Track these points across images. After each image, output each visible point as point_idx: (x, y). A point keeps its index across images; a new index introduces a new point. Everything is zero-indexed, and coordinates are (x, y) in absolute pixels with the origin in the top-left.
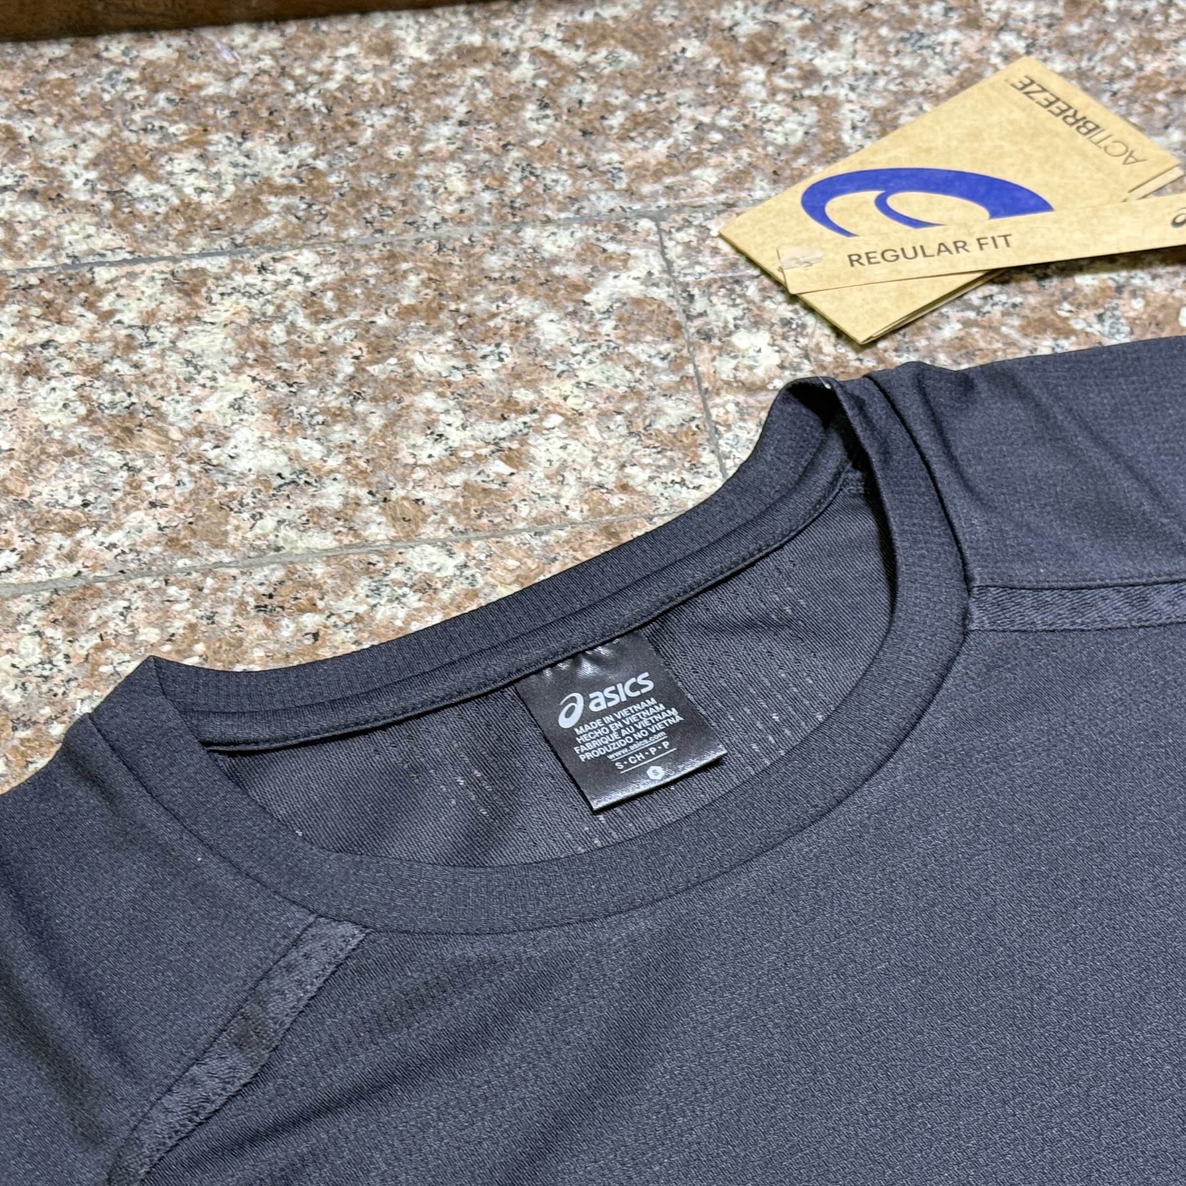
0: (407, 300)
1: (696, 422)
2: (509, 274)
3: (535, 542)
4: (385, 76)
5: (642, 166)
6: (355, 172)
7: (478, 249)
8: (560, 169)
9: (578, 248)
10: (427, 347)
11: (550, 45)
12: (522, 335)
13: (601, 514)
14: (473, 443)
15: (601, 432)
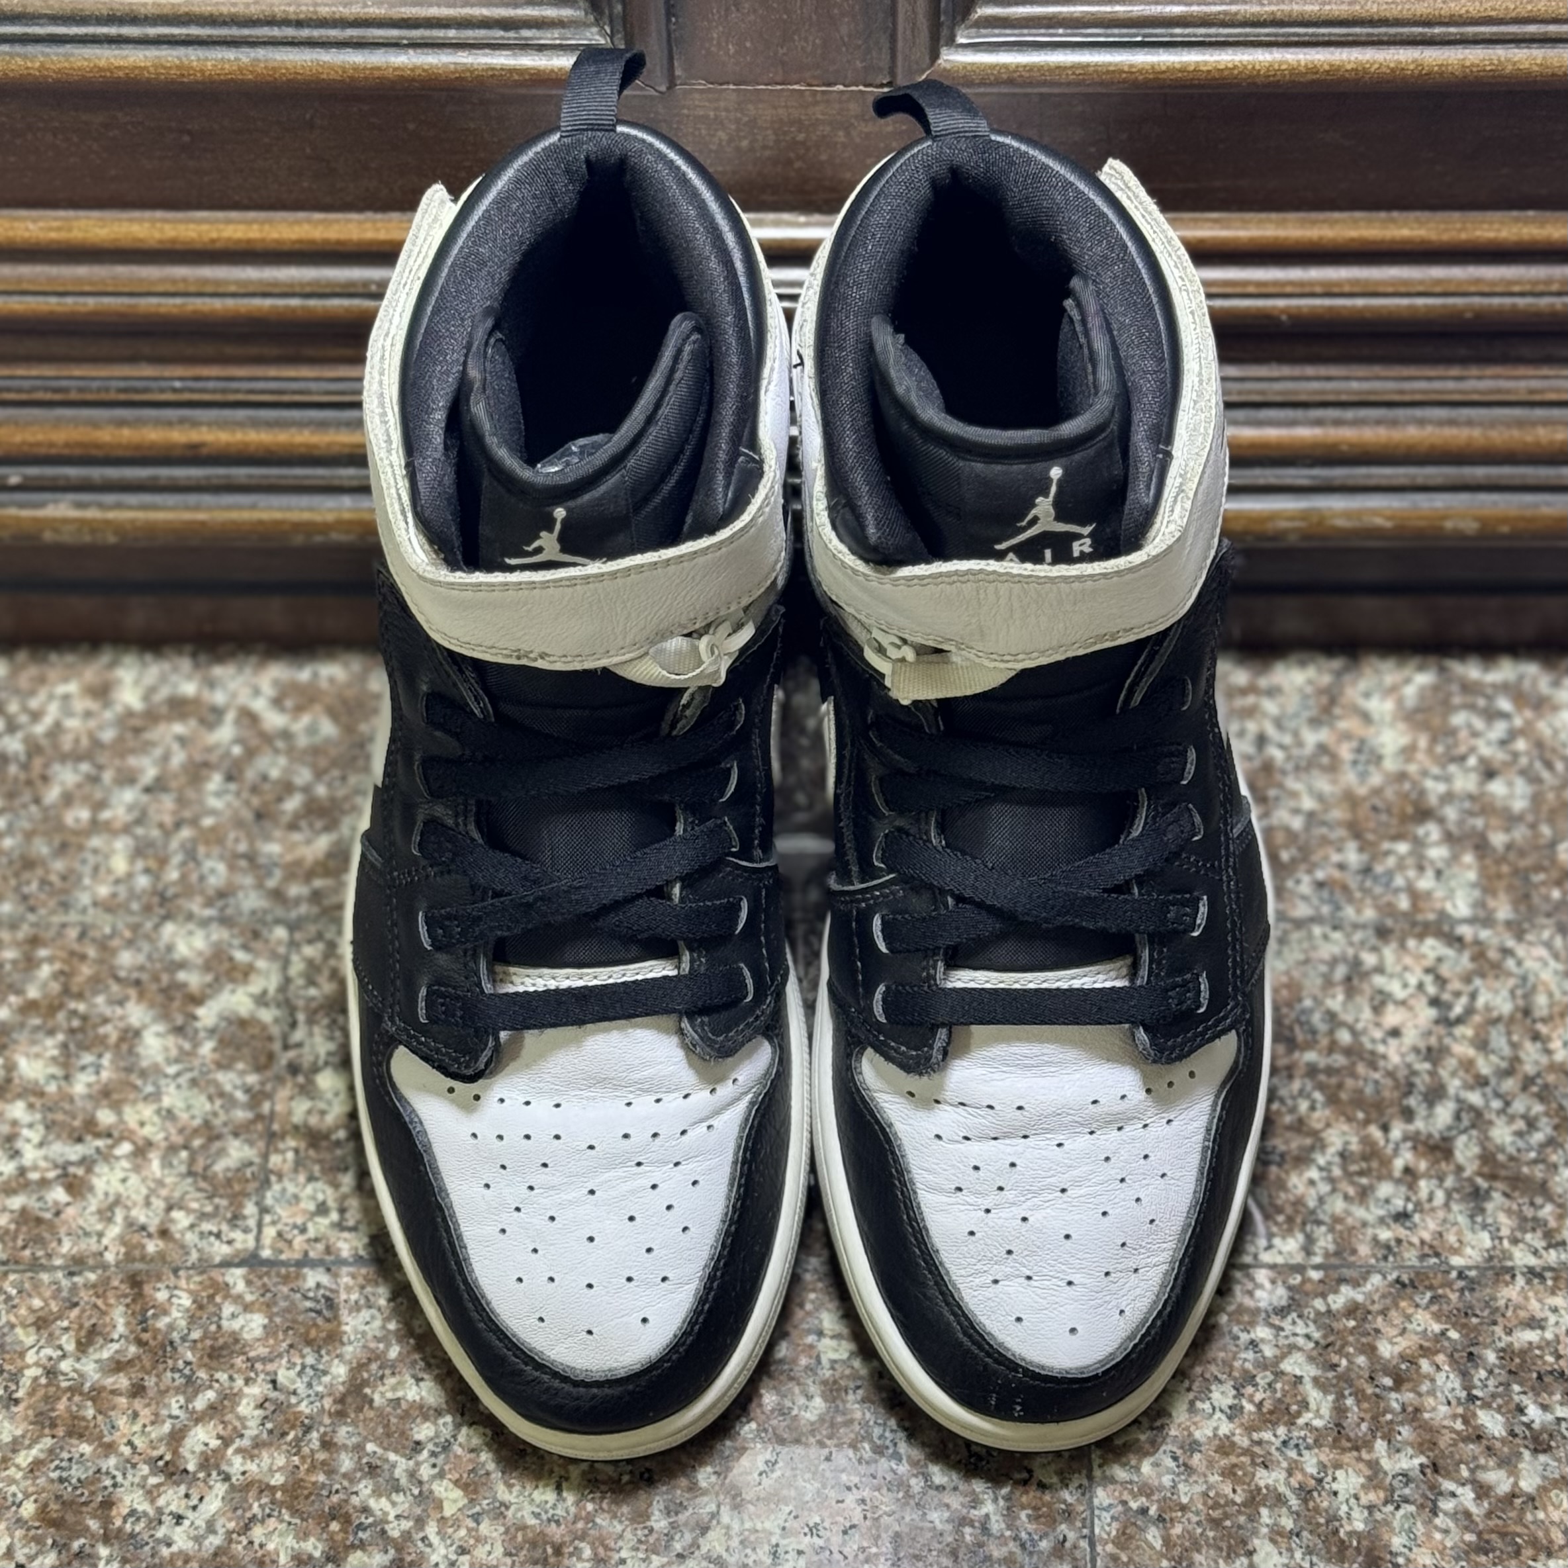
0: (33, 993)
1: (254, 1168)
2: (135, 975)
3: (65, 1283)
4: (92, 724)
5: (298, 863)
6: (29, 836)
7: (115, 943)
8: (222, 858)
9: (208, 952)
10: (36, 1049)
11: (259, 705)
12: (124, 1047)
13: (134, 1260)
14: (43, 1164)
15: (163, 1166)
